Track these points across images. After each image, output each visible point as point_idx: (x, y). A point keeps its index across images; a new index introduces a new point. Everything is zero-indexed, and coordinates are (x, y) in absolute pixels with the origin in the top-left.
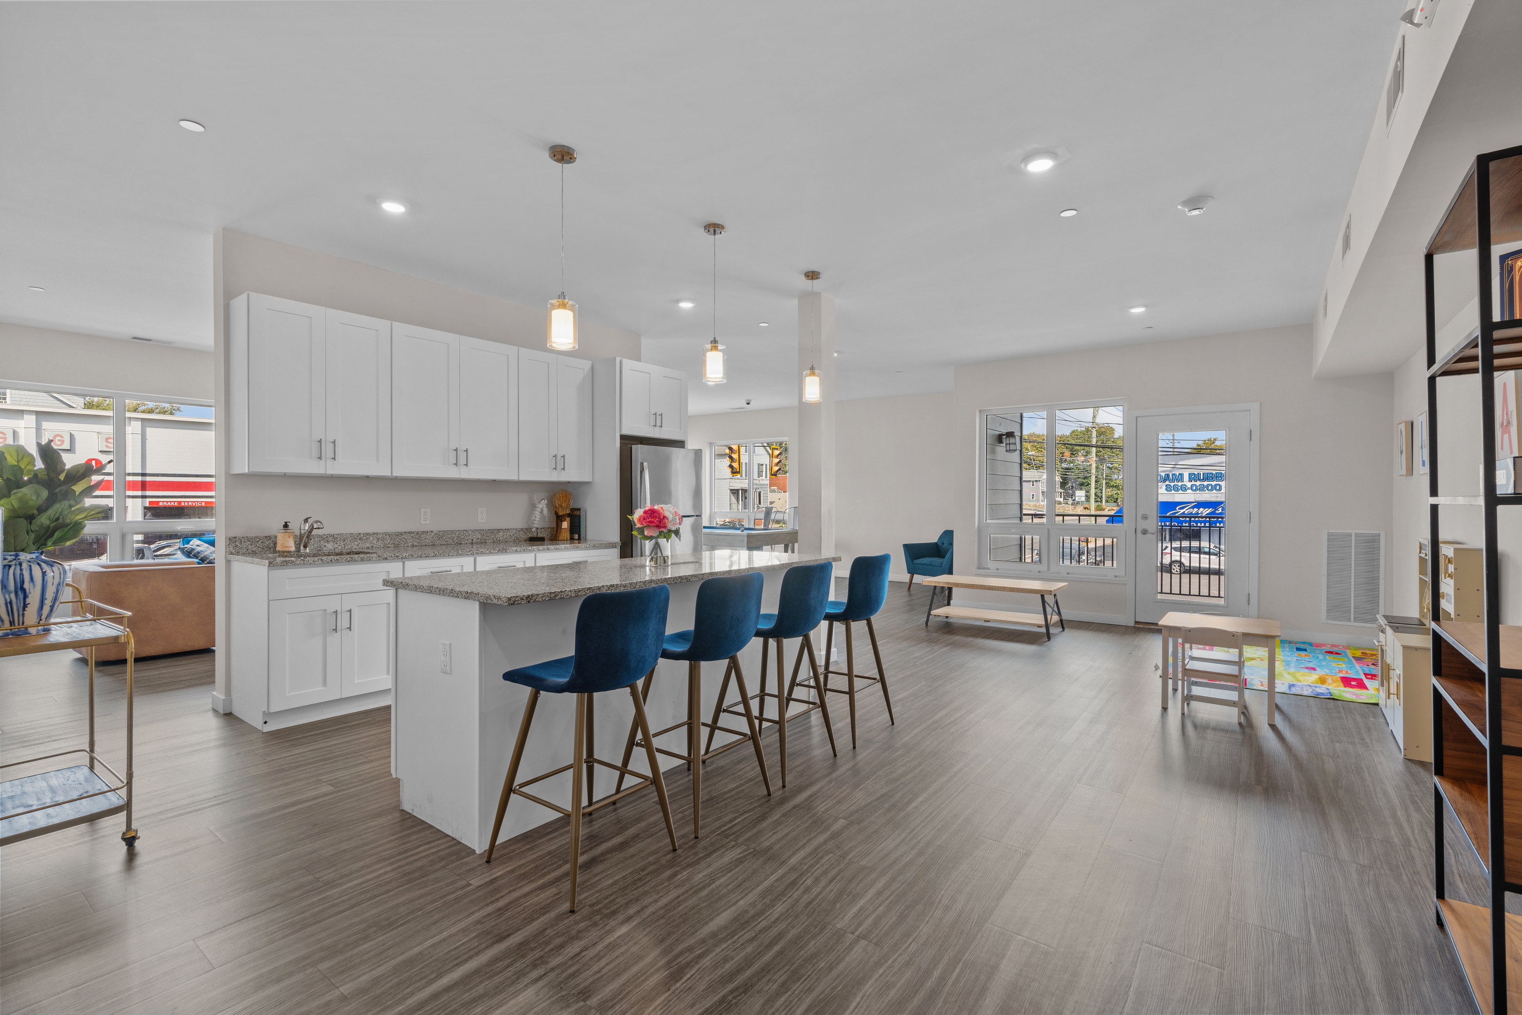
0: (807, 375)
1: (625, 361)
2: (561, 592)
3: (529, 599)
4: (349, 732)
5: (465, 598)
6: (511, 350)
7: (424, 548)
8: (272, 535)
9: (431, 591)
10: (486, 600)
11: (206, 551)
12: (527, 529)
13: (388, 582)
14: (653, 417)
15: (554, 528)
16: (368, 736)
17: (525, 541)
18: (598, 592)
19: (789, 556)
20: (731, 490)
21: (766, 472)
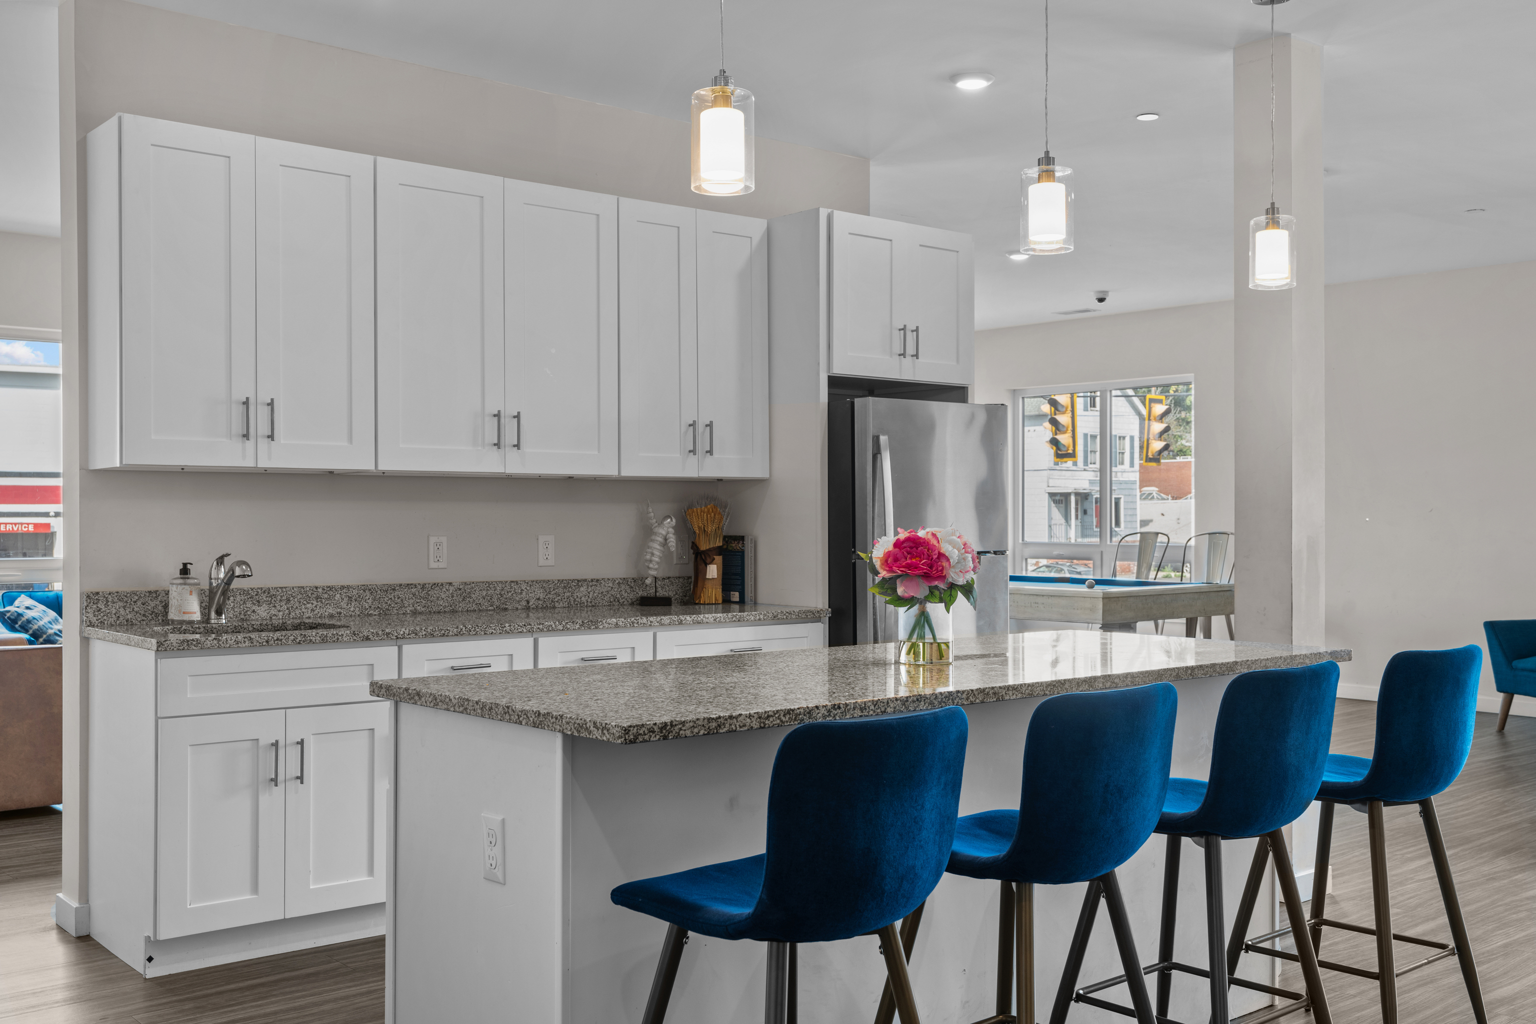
0: (1258, 228)
1: (837, 214)
2: (731, 717)
3: (667, 731)
4: (300, 988)
5: (535, 725)
6: (604, 203)
7: (435, 617)
8: (160, 589)
9: (466, 709)
10: (579, 732)
11: (41, 619)
12: (634, 580)
13: (381, 687)
14: (898, 336)
15: (689, 578)
16: (335, 1000)
17: (632, 604)
18: (807, 721)
19: (1197, 646)
20: (1052, 495)
21: (1132, 454)
